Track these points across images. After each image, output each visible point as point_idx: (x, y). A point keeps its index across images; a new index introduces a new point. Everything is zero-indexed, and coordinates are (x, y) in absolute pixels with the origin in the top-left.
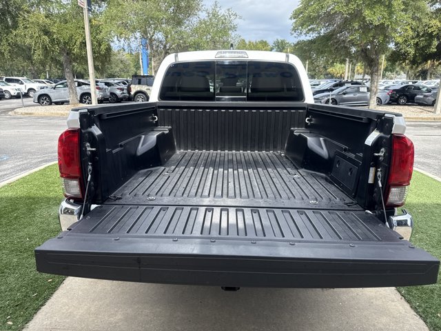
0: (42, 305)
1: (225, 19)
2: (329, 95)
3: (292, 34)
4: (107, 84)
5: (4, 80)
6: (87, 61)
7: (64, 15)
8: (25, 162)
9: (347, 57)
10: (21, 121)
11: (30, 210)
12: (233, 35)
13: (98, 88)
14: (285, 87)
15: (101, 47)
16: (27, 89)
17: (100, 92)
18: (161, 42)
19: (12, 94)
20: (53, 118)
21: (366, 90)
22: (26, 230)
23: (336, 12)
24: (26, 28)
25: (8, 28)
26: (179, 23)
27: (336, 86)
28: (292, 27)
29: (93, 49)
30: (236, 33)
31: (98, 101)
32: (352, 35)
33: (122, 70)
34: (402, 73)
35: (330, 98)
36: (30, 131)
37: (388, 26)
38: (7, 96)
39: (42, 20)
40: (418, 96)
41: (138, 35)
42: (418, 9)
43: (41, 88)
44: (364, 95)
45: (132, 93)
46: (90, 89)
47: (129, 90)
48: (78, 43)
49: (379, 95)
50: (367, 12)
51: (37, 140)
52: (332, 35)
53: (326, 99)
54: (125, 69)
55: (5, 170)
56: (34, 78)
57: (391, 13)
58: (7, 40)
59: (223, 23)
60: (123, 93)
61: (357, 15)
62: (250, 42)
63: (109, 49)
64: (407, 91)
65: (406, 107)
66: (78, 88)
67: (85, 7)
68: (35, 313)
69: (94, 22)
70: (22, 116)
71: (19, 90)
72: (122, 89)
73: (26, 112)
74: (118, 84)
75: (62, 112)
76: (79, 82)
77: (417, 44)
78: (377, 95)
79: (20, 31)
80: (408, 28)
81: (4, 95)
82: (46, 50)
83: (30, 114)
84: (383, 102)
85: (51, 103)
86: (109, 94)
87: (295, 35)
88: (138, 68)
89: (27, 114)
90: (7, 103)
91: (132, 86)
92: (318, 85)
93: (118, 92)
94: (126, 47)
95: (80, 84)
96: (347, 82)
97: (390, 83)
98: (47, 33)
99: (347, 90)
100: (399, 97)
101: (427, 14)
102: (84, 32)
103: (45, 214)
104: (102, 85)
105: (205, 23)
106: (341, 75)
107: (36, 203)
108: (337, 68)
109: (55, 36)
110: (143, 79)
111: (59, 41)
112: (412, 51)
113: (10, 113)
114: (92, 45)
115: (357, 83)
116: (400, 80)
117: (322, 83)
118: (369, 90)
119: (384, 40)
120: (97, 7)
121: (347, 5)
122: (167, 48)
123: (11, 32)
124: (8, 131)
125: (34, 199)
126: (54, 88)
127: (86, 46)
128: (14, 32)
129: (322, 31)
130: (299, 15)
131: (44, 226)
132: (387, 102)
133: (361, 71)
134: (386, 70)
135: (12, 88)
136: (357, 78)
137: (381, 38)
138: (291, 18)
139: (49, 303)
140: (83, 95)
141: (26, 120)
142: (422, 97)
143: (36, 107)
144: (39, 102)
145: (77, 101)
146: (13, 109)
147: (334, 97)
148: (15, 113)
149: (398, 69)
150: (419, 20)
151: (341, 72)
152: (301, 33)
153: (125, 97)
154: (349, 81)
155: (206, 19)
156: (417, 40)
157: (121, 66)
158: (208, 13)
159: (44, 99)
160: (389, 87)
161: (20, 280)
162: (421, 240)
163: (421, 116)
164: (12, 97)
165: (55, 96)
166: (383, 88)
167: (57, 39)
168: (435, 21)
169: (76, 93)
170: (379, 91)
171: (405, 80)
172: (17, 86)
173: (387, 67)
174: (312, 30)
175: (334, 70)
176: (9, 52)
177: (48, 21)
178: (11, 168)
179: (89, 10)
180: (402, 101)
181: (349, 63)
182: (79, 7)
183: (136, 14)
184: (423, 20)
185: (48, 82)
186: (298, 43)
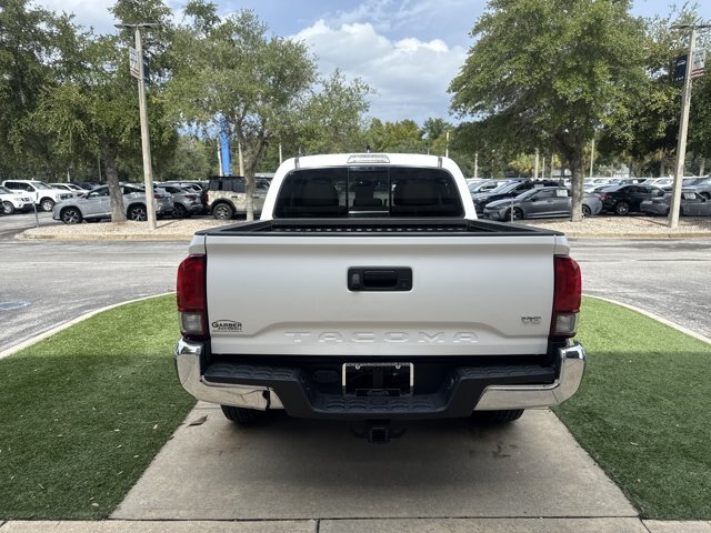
0: (133, 484)
1: (352, 94)
2: (510, 203)
3: (451, 114)
4: (168, 189)
5: (3, 185)
6: (141, 156)
7: (107, 88)
8: (57, 309)
9: (535, 145)
10: (36, 248)
11: (88, 373)
12: (363, 118)
13: (156, 197)
14: (440, 197)
15: (164, 135)
16: (40, 197)
17: (158, 202)
18: (255, 127)
19: (16, 206)
20: (87, 243)
21: (566, 195)
22: (88, 397)
23: (514, 83)
24: (49, 108)
25: (20, 108)
26: (283, 100)
27: (522, 188)
28: (451, 104)
29: (150, 138)
30: (367, 113)
31: (157, 215)
32: (540, 115)
33: (189, 167)
34: (624, 166)
35: (512, 206)
36: (54, 264)
37: (590, 102)
38: (8, 209)
39: (75, 96)
40: (644, 202)
41: (219, 116)
42: (633, 77)
43: (63, 197)
44: (564, 201)
45: (210, 203)
46: (144, 198)
47: (204, 198)
48: (128, 129)
49: (585, 200)
50: (558, 84)
51: (66, 278)
52: (511, 115)
53: (506, 208)
54: (194, 167)
55: (29, 321)
56: (50, 181)
57: (593, 85)
58: (19, 127)
59: (348, 100)
60: (195, 203)
61: (545, 88)
62: (388, 124)
63: (174, 138)
64: (629, 195)
65: (628, 219)
66: (124, 197)
67: (141, 77)
68: (126, 493)
69: (154, 100)
70: (37, 241)
71: (27, 199)
72: (193, 198)
73: (44, 234)
74: (186, 189)
75: (101, 234)
76: (126, 188)
77: (636, 127)
78: (582, 202)
79: (40, 113)
80: (619, 105)
81: (3, 209)
82: (78, 140)
83: (50, 237)
84: (593, 210)
85: (80, 220)
86: (172, 205)
87: (456, 114)
88: (214, 162)
89: (44, 237)
90: (9, 221)
91: (210, 193)
92: (493, 187)
93: (187, 202)
94: (200, 135)
95: (128, 191)
96: (537, 182)
97: (605, 181)
98: (81, 115)
99: (538, 195)
100: (617, 204)
101: (646, 85)
102: (138, 113)
103: (110, 377)
104: (162, 192)
105: (322, 100)
106: (530, 171)
107: (94, 363)
108: (522, 162)
109: (93, 120)
110: (226, 183)
111: (100, 127)
112: (630, 137)
113: (17, 236)
114: (150, 132)
115: (552, 184)
116: (619, 177)
117: (499, 184)
118: (570, 193)
119: (587, 123)
120: (157, 77)
121: (529, 74)
122: (265, 135)
123: (26, 114)
124: (17, 264)
125: (89, 358)
126: (87, 198)
127: (140, 133)
128: (31, 115)
129: (496, 109)
130: (461, 86)
131: (112, 392)
132: (599, 211)
133: (559, 164)
134: (598, 162)
135: (16, 198)
136: (555, 175)
137: (582, 120)
138: (449, 91)
139: (140, 482)
140: (132, 207)
141: (43, 247)
142: (650, 203)
143: (58, 227)
144: (61, 219)
145: (123, 216)
146: (21, 230)
147: (518, 205)
148: (25, 236)
149: (616, 161)
150: (636, 93)
151: (530, 166)
152: (464, 112)
153: (197, 209)
154: (541, 180)
155: (324, 94)
156: (636, 121)
157: (188, 160)
158: (326, 86)
159: (70, 214)
160: (601, 189)
161: (96, 456)
162: (627, 397)
163: (649, 232)
164: (16, 211)
165: (87, 208)
166: (592, 190)
167: (96, 124)
168: (659, 94)
169: (122, 204)
170: (585, 195)
171: (627, 177)
172: (25, 193)
173: (599, 158)
174: (481, 107)
175: (519, 164)
176: (21, 144)
177: (83, 98)
178: (39, 318)
179: (146, 81)
180: (622, 209)
181: (540, 154)
182: (130, 77)
183: (218, 87)
184: (641, 94)
185: (73, 187)
186: (461, 127)
